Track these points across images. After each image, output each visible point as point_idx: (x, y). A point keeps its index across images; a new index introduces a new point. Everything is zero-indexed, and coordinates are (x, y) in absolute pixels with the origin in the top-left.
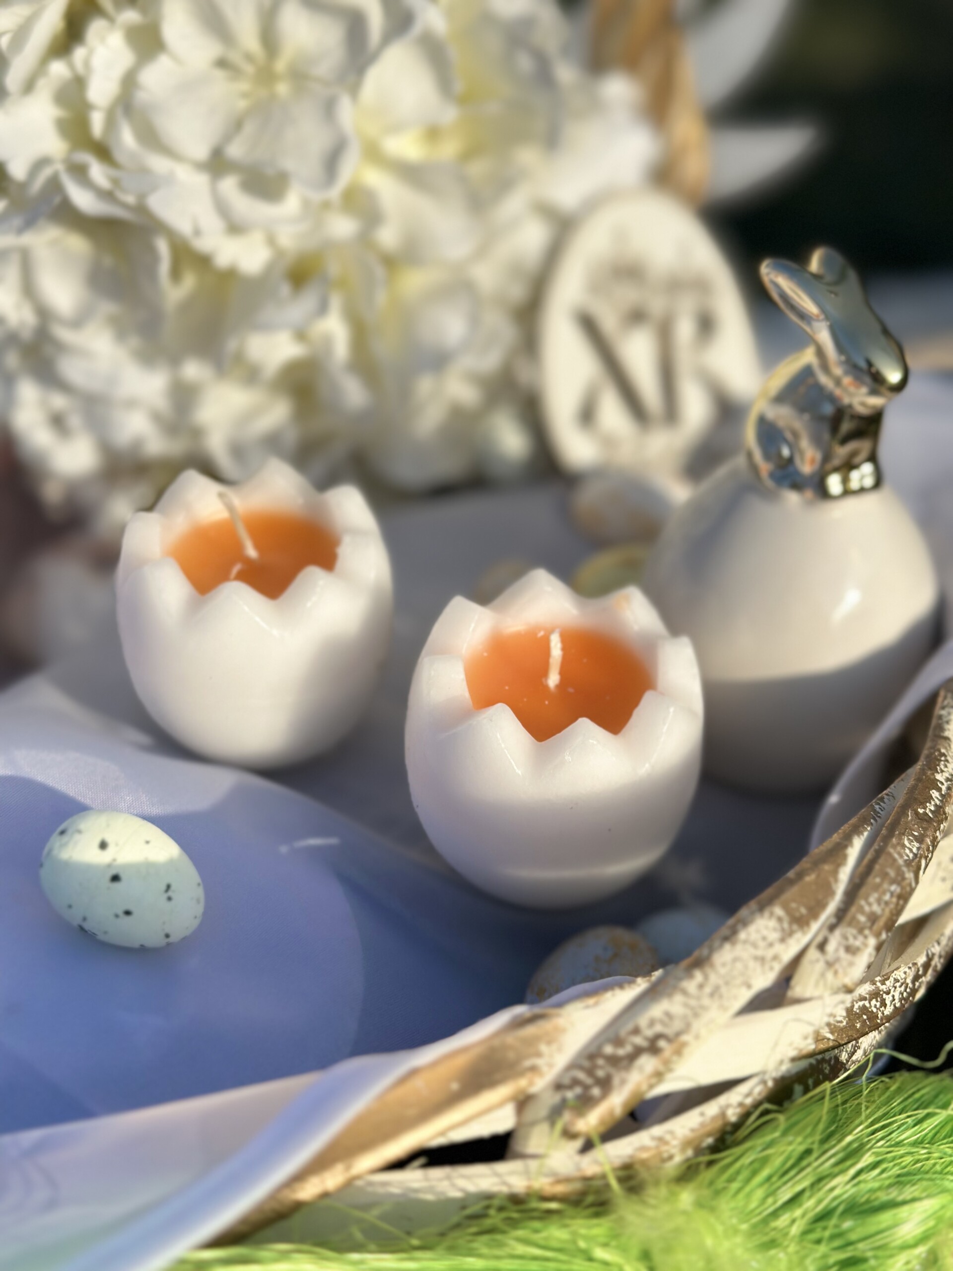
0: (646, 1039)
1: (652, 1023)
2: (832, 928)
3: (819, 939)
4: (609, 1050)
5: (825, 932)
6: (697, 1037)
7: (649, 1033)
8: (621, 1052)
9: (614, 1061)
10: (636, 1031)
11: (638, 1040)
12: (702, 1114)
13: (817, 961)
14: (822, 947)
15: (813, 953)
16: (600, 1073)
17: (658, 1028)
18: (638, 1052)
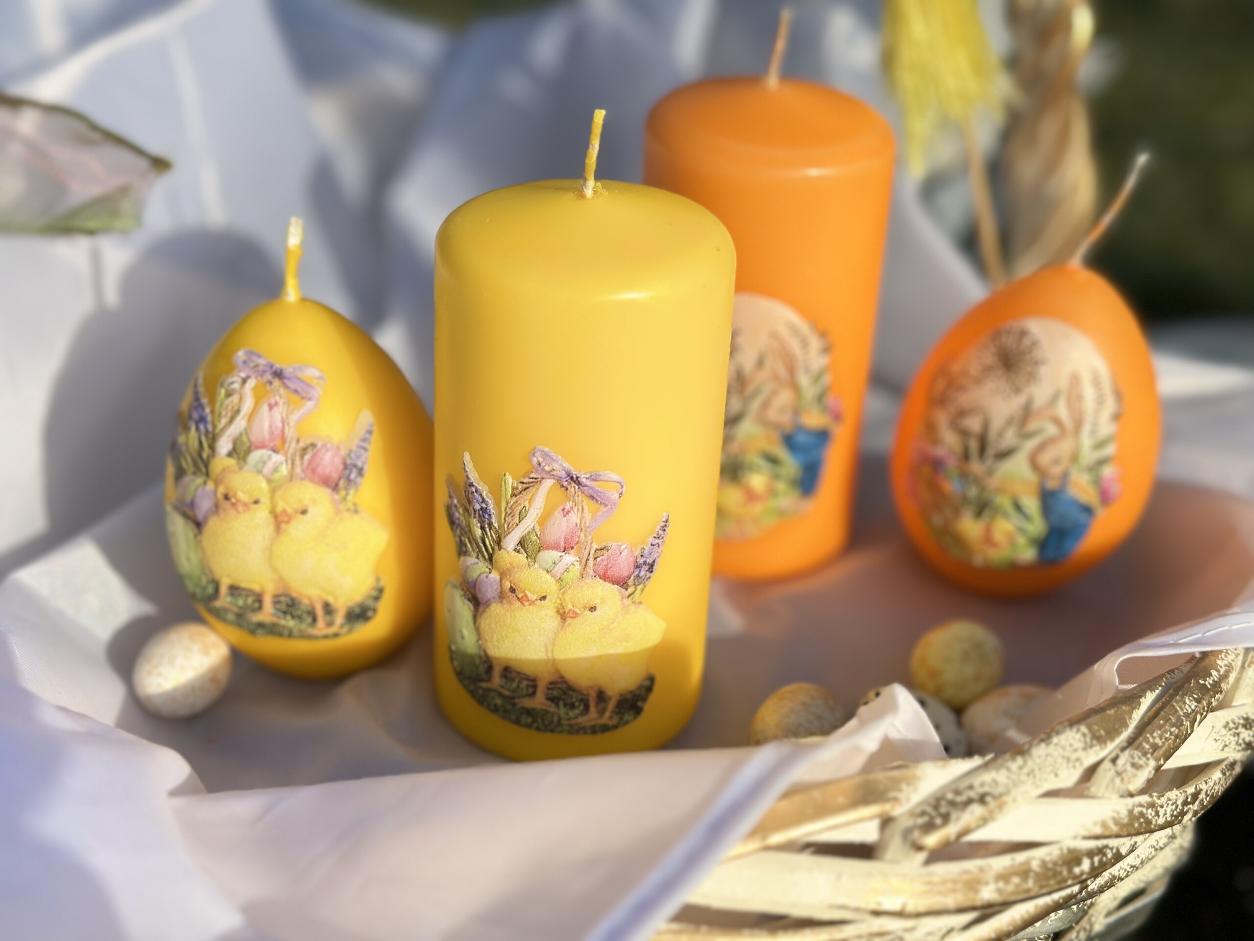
0: (978, 794)
2: (1123, 749)
3: (1113, 755)
4: (950, 796)
5: (1117, 751)
6: (1015, 800)
7: (981, 790)
8: (959, 799)
9: (953, 804)
10: (971, 787)
11: (972, 794)
12: (1013, 859)
13: (1110, 770)
14: (1114, 761)
15: (1107, 765)
16: (943, 810)
17: (987, 789)
18: (969, 802)
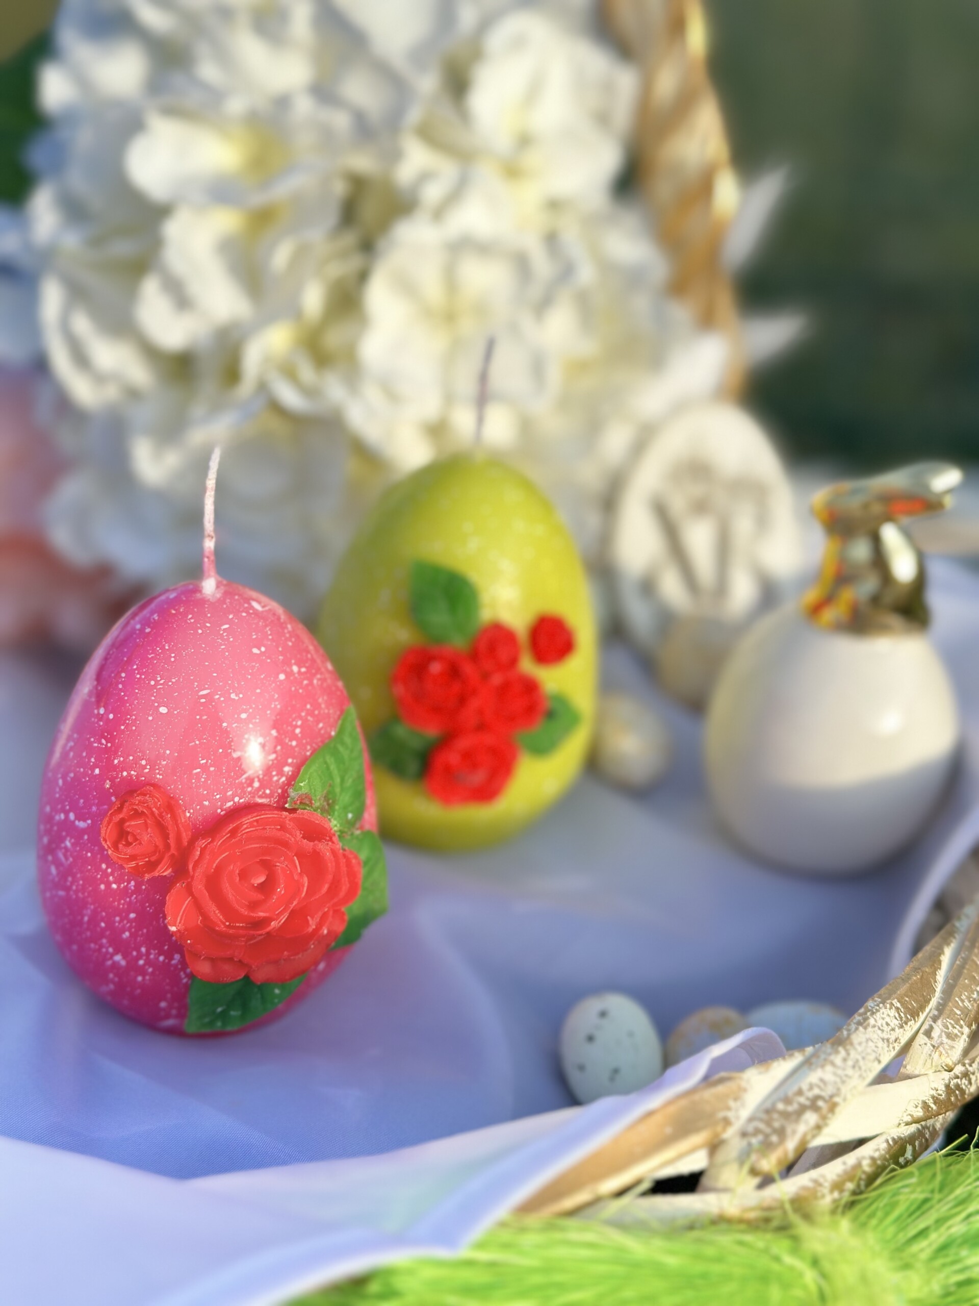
0: (808, 1099)
1: (811, 1087)
2: (935, 1019)
6: (845, 1100)
7: (810, 1094)
8: (790, 1109)
9: (786, 1115)
10: (800, 1093)
11: (802, 1100)
12: (844, 1163)
13: (925, 1044)
14: (928, 1033)
15: (921, 1039)
16: (776, 1125)
17: (816, 1091)
18: (802, 1109)
